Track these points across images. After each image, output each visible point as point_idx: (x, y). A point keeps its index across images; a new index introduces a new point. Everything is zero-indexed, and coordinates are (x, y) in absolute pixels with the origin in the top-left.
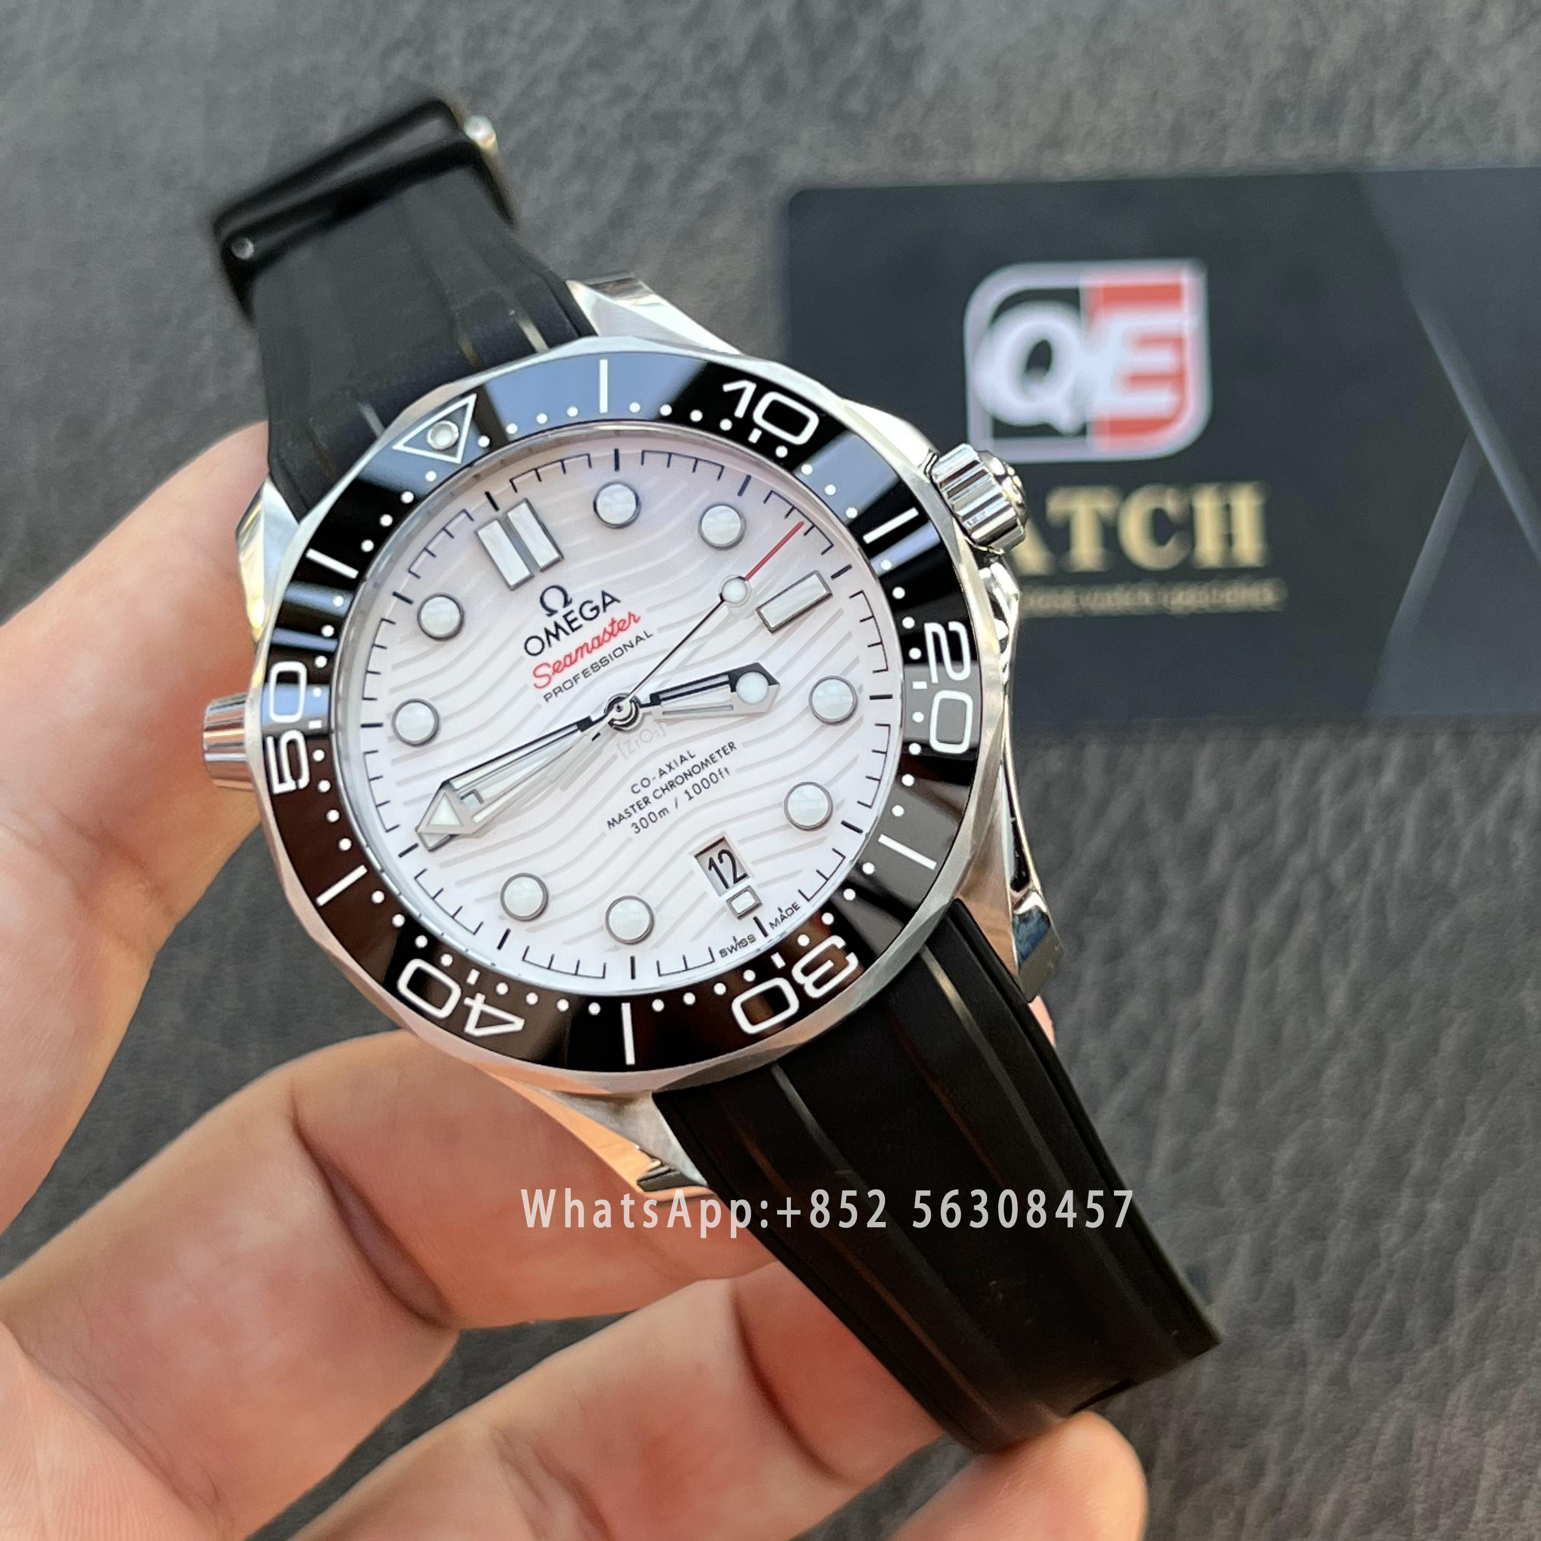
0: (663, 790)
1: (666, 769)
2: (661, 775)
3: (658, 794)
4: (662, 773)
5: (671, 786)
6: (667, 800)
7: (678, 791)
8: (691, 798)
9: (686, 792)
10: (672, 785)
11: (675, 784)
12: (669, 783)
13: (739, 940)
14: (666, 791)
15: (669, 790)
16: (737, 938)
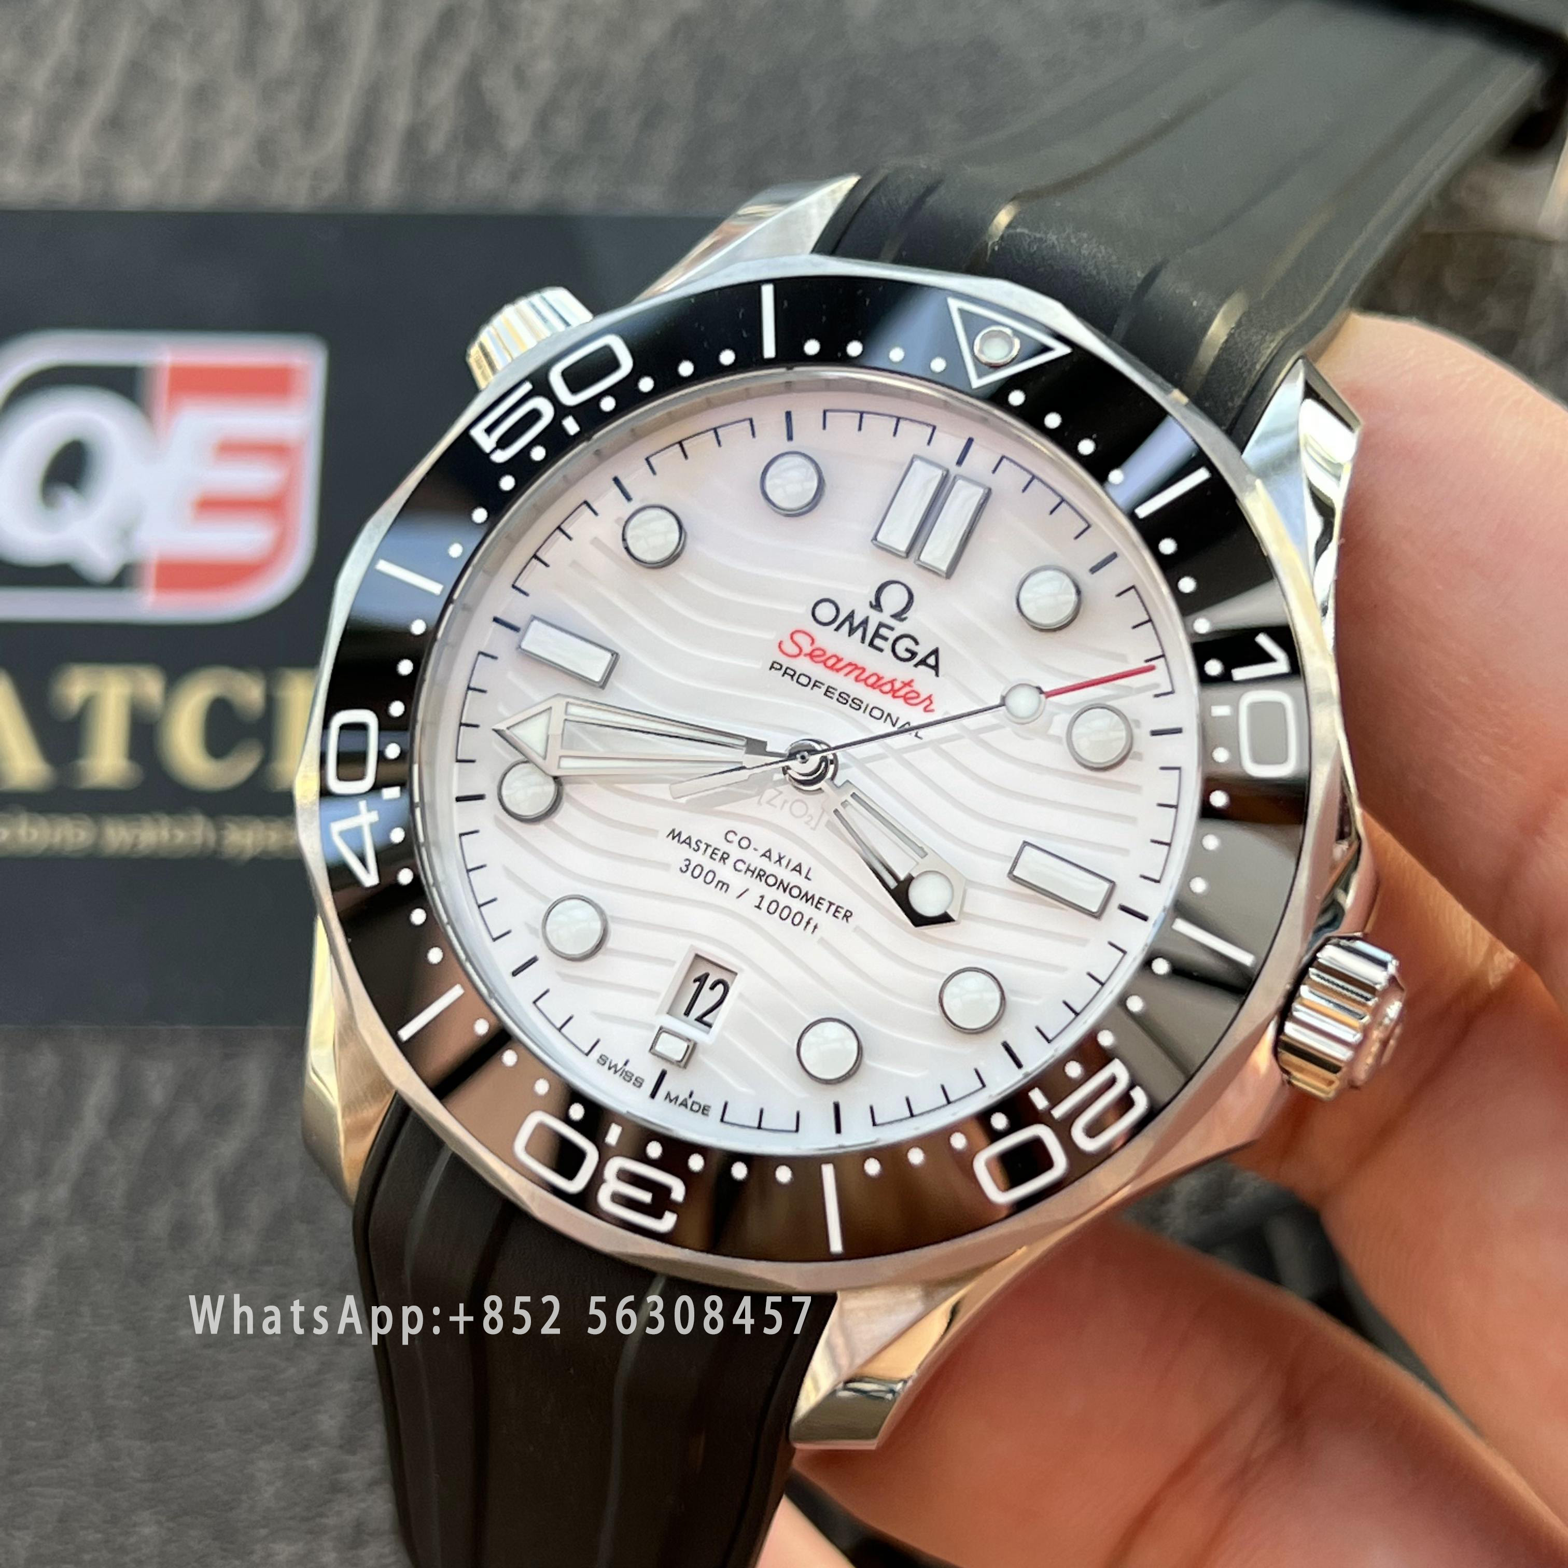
0: (748, 869)
1: (775, 857)
2: (764, 855)
3: (740, 866)
4: (767, 855)
5: (759, 874)
6: (738, 881)
7: (758, 888)
8: (758, 907)
9: (762, 897)
10: (761, 875)
11: (763, 879)
12: (761, 870)
13: (627, 1068)
14: (749, 873)
15: (752, 876)
16: (629, 1064)
